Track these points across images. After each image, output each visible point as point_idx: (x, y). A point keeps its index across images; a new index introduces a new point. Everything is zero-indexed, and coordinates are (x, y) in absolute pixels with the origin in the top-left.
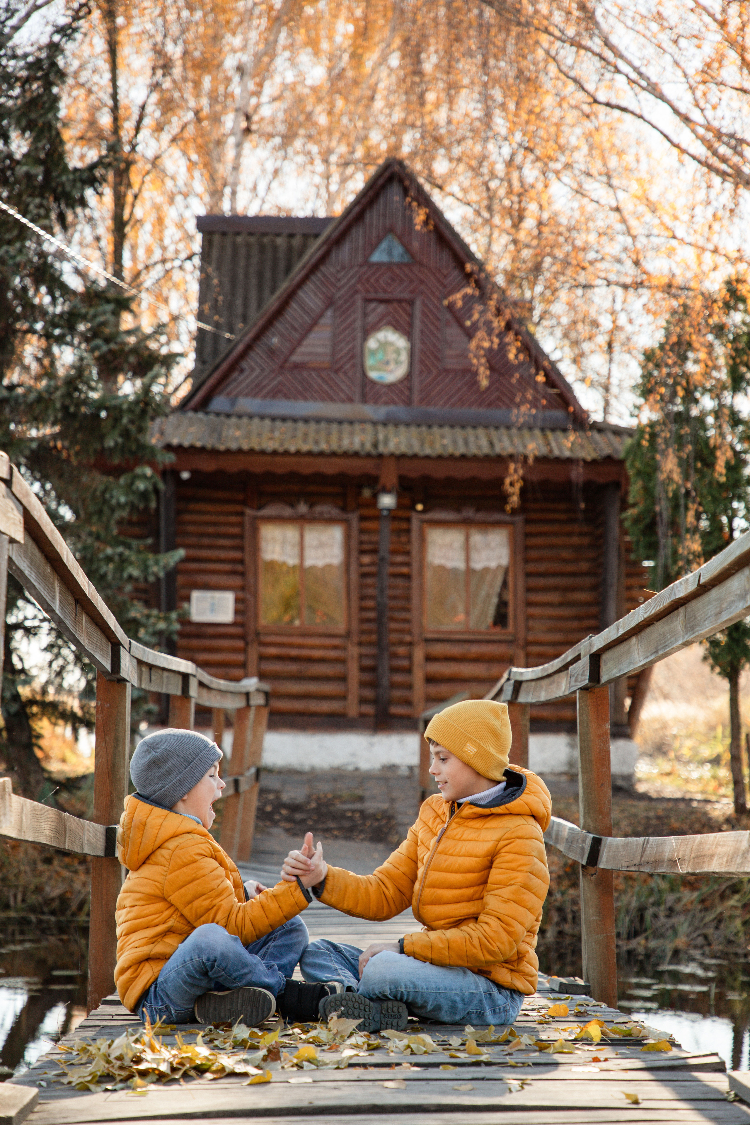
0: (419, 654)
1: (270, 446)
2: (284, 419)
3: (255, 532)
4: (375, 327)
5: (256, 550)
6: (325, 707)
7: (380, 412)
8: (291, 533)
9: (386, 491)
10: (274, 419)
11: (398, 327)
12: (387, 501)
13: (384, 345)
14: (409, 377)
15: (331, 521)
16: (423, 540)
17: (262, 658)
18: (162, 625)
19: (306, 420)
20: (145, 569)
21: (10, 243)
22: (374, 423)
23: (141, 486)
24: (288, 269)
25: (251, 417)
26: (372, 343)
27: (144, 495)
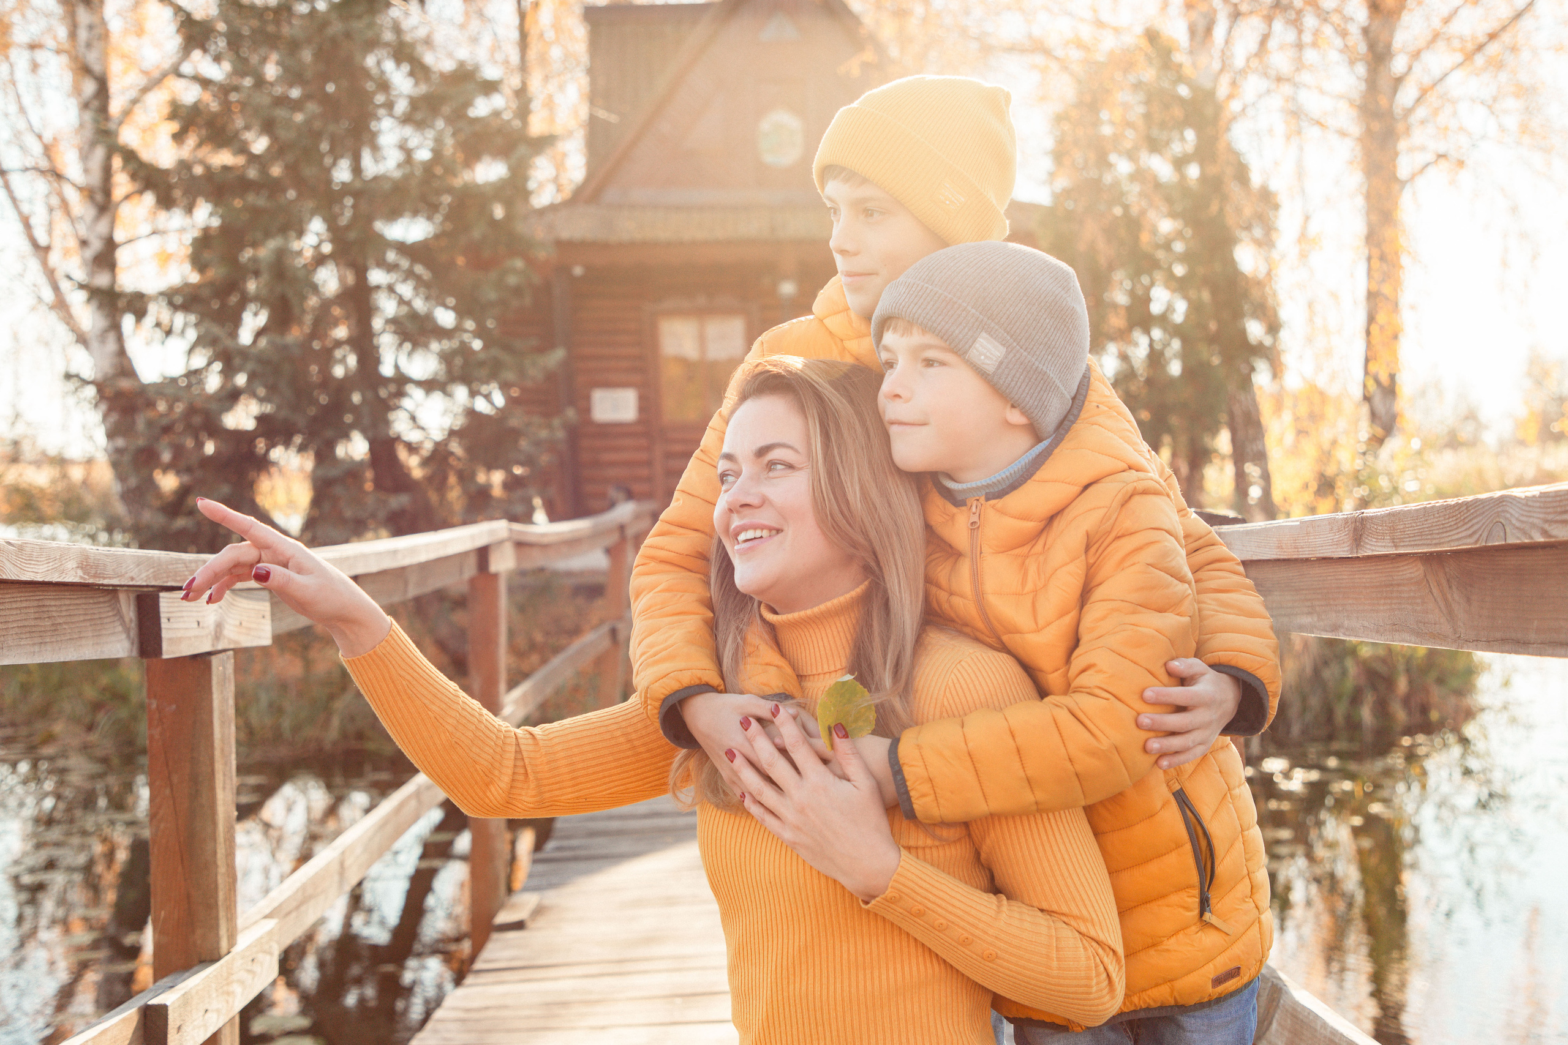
2: (677, 209)
3: (656, 328)
4: (768, 109)
5: (655, 345)
7: (777, 197)
8: (690, 327)
9: (786, 277)
10: (667, 209)
11: (790, 108)
12: (788, 290)
13: (778, 127)
14: (805, 157)
17: (669, 455)
18: (544, 434)
19: (701, 208)
20: (522, 372)
21: (359, 17)
22: (771, 208)
23: (512, 280)
25: (643, 208)
26: (765, 125)
27: (517, 291)
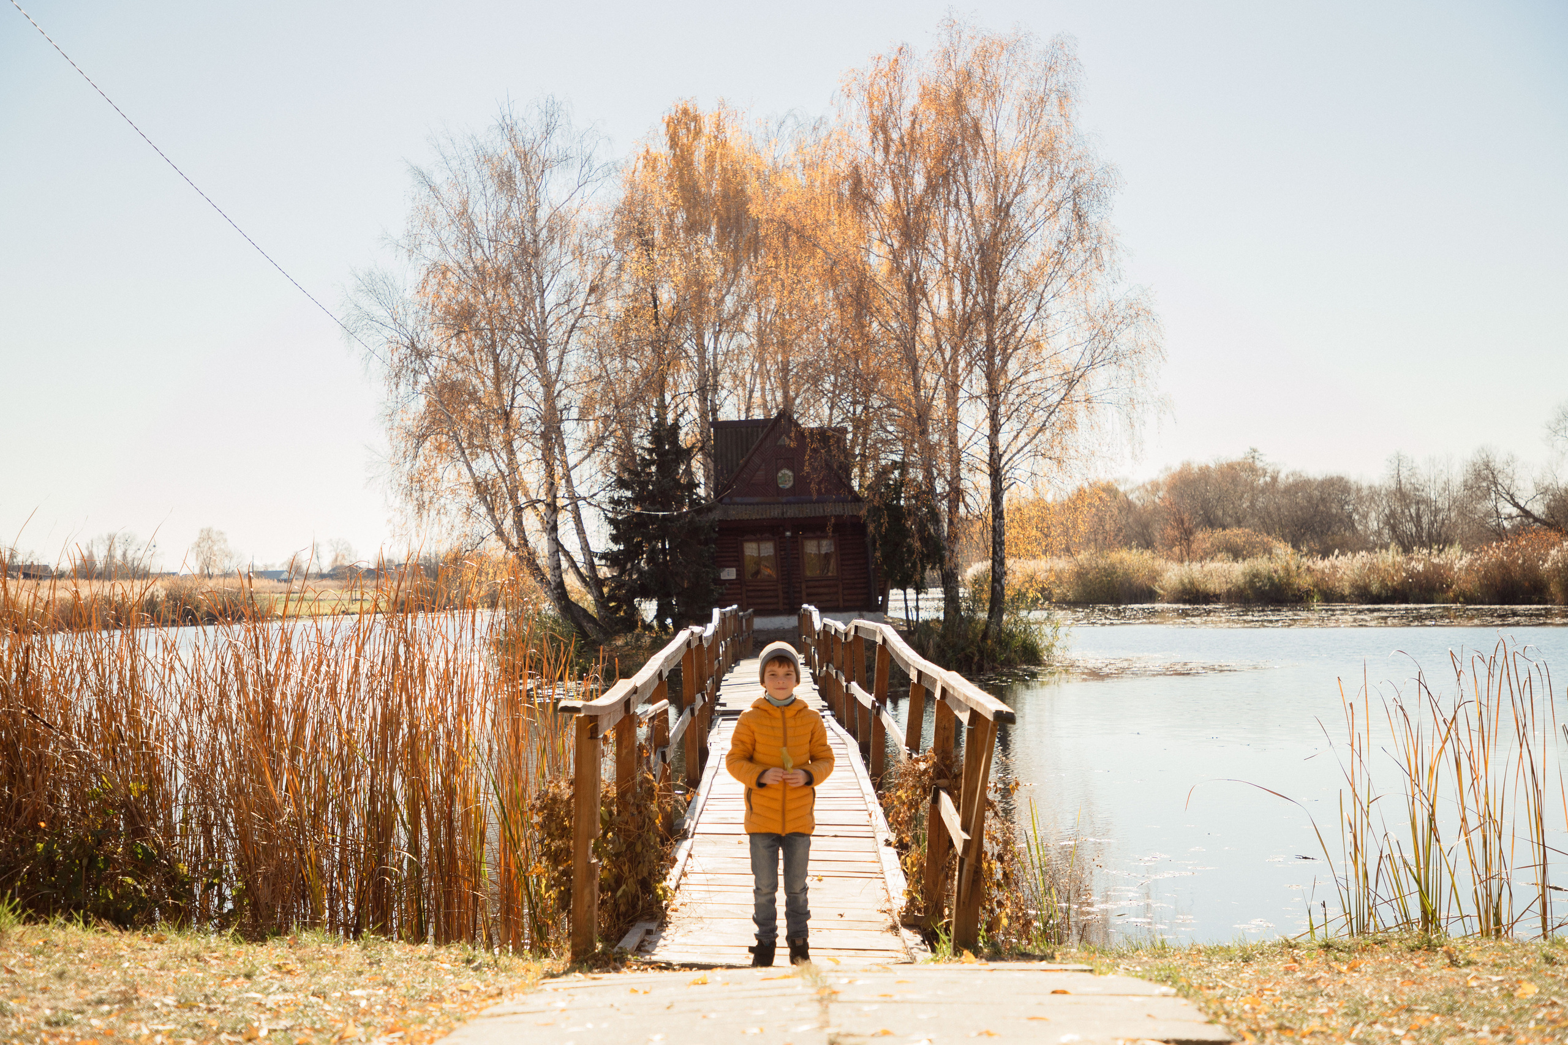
0: (804, 586)
1: (746, 517)
2: (750, 504)
3: (742, 546)
4: (781, 468)
5: (742, 552)
6: (771, 607)
7: (784, 500)
8: (754, 545)
9: (788, 530)
10: (746, 504)
11: (788, 468)
12: (788, 534)
13: (784, 475)
14: (794, 486)
15: (768, 540)
16: (803, 545)
19: (757, 504)
22: (782, 504)
24: (747, 450)
25: (738, 504)
26: (780, 474)
